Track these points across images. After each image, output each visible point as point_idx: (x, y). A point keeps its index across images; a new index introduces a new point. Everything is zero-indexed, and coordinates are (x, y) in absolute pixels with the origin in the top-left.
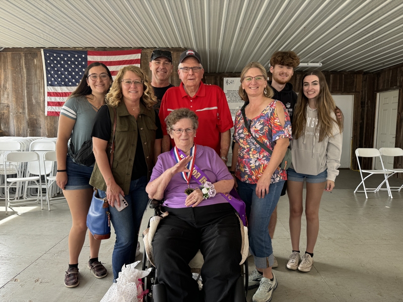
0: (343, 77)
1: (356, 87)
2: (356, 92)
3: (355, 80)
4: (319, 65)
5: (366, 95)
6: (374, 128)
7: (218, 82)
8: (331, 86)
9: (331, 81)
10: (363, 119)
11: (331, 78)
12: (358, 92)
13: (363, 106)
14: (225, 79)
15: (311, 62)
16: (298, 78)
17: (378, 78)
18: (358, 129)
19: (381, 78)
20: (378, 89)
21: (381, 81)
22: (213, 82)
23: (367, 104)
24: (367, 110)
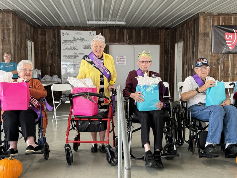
0: (151, 31)
1: (160, 39)
2: (160, 43)
3: (160, 34)
4: (123, 23)
5: (169, 45)
6: (174, 70)
7: (56, 33)
8: (142, 38)
9: (142, 34)
10: (167, 63)
11: (142, 32)
12: (162, 43)
13: (167, 53)
14: (62, 32)
15: (118, 21)
16: (117, 32)
17: (176, 33)
18: (163, 71)
19: (177, 32)
20: (176, 41)
21: (177, 35)
22: (52, 33)
23: (170, 52)
24: (171, 56)
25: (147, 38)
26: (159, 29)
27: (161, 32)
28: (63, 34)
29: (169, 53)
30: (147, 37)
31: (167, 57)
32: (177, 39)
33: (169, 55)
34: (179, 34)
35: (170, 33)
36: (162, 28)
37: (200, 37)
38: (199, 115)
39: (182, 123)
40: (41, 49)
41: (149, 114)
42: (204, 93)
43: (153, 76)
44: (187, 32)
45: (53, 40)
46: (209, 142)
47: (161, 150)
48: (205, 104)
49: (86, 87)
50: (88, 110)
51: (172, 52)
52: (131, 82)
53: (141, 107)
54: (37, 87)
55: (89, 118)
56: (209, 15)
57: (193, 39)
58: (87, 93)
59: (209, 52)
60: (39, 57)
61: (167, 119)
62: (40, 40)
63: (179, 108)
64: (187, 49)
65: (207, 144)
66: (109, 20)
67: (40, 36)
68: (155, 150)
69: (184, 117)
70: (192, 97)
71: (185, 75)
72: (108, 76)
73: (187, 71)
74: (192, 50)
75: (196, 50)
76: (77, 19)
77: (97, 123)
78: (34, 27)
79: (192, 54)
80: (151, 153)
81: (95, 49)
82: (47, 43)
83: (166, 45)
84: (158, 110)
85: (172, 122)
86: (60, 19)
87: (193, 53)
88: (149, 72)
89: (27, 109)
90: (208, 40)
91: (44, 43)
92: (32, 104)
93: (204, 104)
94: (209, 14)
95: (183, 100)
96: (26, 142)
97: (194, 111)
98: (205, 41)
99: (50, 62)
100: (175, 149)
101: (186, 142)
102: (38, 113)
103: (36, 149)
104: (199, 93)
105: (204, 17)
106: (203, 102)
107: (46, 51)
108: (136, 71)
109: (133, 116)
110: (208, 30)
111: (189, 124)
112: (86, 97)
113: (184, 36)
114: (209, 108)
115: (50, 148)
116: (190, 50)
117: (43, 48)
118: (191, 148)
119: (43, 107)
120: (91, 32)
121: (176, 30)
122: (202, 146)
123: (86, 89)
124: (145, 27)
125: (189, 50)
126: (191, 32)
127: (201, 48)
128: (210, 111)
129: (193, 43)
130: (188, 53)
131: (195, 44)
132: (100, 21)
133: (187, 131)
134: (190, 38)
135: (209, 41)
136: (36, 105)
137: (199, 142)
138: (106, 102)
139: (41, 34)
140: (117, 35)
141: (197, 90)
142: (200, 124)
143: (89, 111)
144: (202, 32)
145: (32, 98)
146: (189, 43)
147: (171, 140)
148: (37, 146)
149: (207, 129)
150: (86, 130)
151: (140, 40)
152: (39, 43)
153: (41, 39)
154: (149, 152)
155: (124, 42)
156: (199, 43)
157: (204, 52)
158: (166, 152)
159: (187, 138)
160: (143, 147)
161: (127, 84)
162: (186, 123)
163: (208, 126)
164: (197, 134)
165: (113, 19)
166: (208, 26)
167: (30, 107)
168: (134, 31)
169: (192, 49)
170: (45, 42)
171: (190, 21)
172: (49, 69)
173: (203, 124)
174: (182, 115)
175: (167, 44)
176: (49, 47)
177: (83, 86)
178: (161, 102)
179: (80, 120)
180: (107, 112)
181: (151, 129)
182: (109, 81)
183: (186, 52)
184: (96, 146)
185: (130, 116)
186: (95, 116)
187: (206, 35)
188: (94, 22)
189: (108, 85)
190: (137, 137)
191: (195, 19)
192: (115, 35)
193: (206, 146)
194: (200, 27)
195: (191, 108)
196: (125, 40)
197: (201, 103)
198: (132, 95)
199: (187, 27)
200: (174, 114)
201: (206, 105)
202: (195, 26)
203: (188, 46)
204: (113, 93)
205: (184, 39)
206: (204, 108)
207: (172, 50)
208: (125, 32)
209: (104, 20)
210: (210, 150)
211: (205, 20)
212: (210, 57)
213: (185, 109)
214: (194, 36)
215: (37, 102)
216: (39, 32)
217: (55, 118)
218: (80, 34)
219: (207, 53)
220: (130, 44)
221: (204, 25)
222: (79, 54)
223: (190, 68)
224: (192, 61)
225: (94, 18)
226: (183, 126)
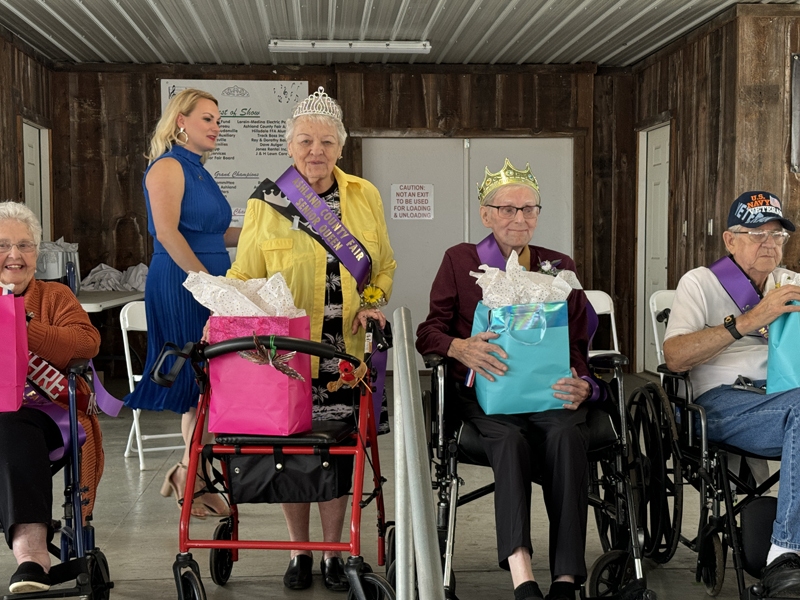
0: (536, 82)
1: (576, 112)
2: (576, 128)
3: (574, 91)
4: (422, 47)
5: (614, 136)
6: (635, 240)
7: (143, 92)
8: (498, 110)
9: (499, 94)
10: (606, 214)
11: (499, 86)
12: (582, 129)
13: (606, 171)
14: (166, 85)
15: (398, 39)
16: (396, 84)
17: (640, 87)
18: (590, 244)
19: (644, 85)
20: (640, 118)
21: (645, 95)
22: (125, 91)
23: (619, 166)
24: (620, 186)
25: (521, 111)
26: (569, 70)
27: (576, 85)
28: (172, 94)
29: (615, 171)
30: (521, 104)
31: (606, 186)
32: (645, 115)
33: (614, 181)
34: (655, 92)
35: (615, 86)
36: (584, 66)
37: (740, 104)
38: (741, 431)
39: (670, 464)
40: (81, 159)
41: (529, 426)
42: (761, 338)
43: (547, 266)
44: (688, 82)
45: (129, 118)
46: (781, 545)
47: (580, 579)
48: (764, 383)
49: (262, 314)
50: (274, 409)
51: (625, 167)
52: (453, 295)
53: (494, 397)
54: (58, 314)
55: (277, 445)
56: (781, 14)
57: (711, 114)
58: (268, 338)
59: (779, 168)
60: (73, 190)
61: (606, 449)
62: (74, 120)
63: (657, 401)
64: (687, 153)
65: (775, 552)
66: (363, 35)
67: (74, 105)
68: (554, 577)
69: (676, 437)
70: (712, 356)
71: (680, 262)
72: (358, 269)
73: (688, 245)
74: (710, 159)
75: (724, 158)
76: (228, 30)
77: (310, 465)
78: (50, 66)
79: (711, 173)
80: (538, 593)
81: (302, 153)
82: (106, 130)
83: (602, 137)
84: (566, 411)
85: (624, 460)
86: (157, 33)
87: (713, 171)
88: (528, 252)
89: (14, 408)
90: (776, 116)
91: (92, 132)
92: (37, 388)
93: (760, 385)
94: (778, 9)
95: (673, 366)
96: (11, 547)
97: (718, 415)
98: (762, 121)
99: (118, 211)
100: (639, 575)
101: (687, 543)
102: (64, 423)
103: (56, 575)
104: (738, 336)
105: (756, 21)
106: (756, 374)
107: (99, 164)
108: (473, 247)
109: (460, 435)
110: (774, 73)
111: (696, 467)
112: (264, 356)
113: (675, 101)
114: (780, 402)
115: (115, 572)
116: (701, 160)
117: (89, 154)
118: (707, 570)
119: (82, 401)
120: (287, 84)
121: (641, 73)
122: (753, 564)
123: (263, 321)
124: (513, 64)
125: (695, 157)
126: (702, 83)
127: (745, 150)
128: (784, 413)
129: (714, 129)
130: (694, 170)
131: (722, 135)
132: (324, 38)
133: (692, 497)
134: (701, 109)
135: (779, 119)
136: (55, 390)
137: (740, 543)
138: (348, 378)
139: (81, 97)
140: (395, 97)
141: (730, 324)
142: (746, 470)
143: (277, 414)
144: (750, 82)
145: (37, 363)
146: (697, 130)
147: (622, 538)
148: (56, 561)
149: (774, 492)
150: (265, 497)
151: (492, 116)
152: (74, 134)
153: (81, 115)
154: (530, 587)
155: (423, 125)
156: (739, 127)
157: (760, 167)
158: (603, 588)
159: (690, 528)
160: (505, 565)
161: (434, 303)
162: (684, 464)
163: (776, 477)
164: (733, 511)
165: (377, 31)
166: (773, 59)
167: (28, 399)
168: (465, 81)
169: (711, 154)
170: (98, 128)
171: (700, 38)
172: (110, 239)
173: (756, 467)
174: (667, 430)
175: (605, 133)
176: (114, 150)
177: (250, 310)
178: (580, 375)
179: (239, 454)
180: (350, 421)
181: (537, 491)
182: (360, 289)
183: (684, 167)
184: (305, 560)
185: (448, 435)
186: (302, 435)
187: (767, 94)
188: (301, 46)
189: (356, 306)
190: (480, 521)
191: (721, 31)
192: (388, 96)
193: (770, 560)
194: (740, 65)
195: (708, 402)
196: (430, 119)
197: (747, 380)
198: (458, 347)
199: (688, 62)
200: (633, 426)
201: (771, 390)
202: (719, 59)
203: (690, 143)
204: (376, 339)
205: (673, 113)
206: (760, 399)
207: (624, 159)
208: (429, 84)
209: (342, 36)
210: (787, 577)
211: (760, 32)
212: (785, 186)
213: (682, 404)
214: (715, 100)
215: (58, 377)
216: (73, 88)
217: (135, 445)
218: (242, 93)
219: (774, 170)
220: (448, 133)
221: (759, 55)
222: (237, 175)
223: (702, 233)
224: (708, 205)
225: (300, 30)
226: (671, 477)
